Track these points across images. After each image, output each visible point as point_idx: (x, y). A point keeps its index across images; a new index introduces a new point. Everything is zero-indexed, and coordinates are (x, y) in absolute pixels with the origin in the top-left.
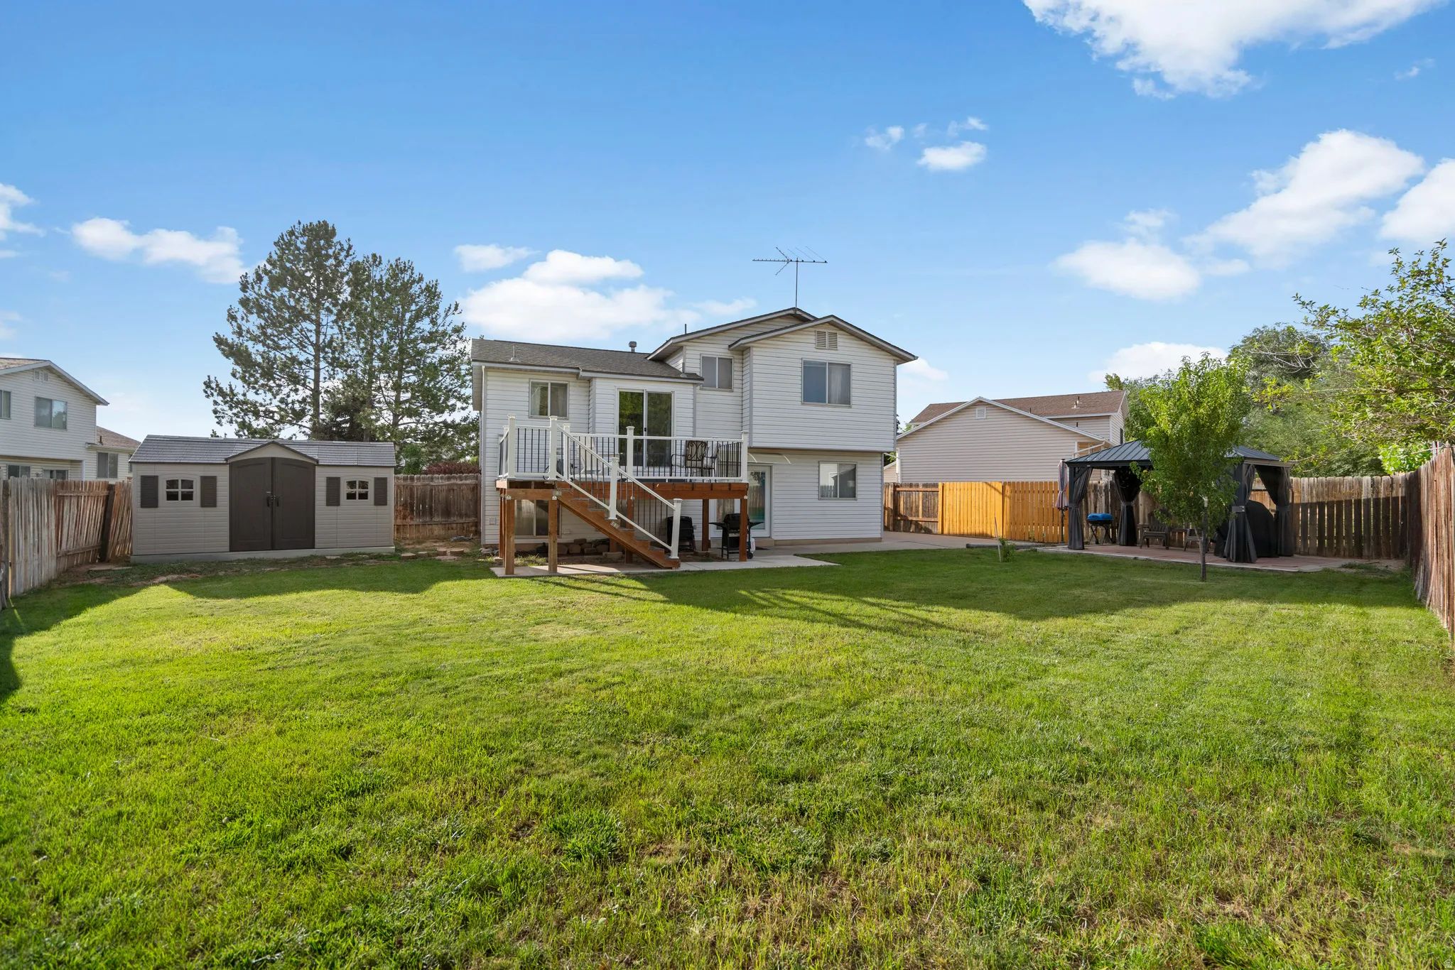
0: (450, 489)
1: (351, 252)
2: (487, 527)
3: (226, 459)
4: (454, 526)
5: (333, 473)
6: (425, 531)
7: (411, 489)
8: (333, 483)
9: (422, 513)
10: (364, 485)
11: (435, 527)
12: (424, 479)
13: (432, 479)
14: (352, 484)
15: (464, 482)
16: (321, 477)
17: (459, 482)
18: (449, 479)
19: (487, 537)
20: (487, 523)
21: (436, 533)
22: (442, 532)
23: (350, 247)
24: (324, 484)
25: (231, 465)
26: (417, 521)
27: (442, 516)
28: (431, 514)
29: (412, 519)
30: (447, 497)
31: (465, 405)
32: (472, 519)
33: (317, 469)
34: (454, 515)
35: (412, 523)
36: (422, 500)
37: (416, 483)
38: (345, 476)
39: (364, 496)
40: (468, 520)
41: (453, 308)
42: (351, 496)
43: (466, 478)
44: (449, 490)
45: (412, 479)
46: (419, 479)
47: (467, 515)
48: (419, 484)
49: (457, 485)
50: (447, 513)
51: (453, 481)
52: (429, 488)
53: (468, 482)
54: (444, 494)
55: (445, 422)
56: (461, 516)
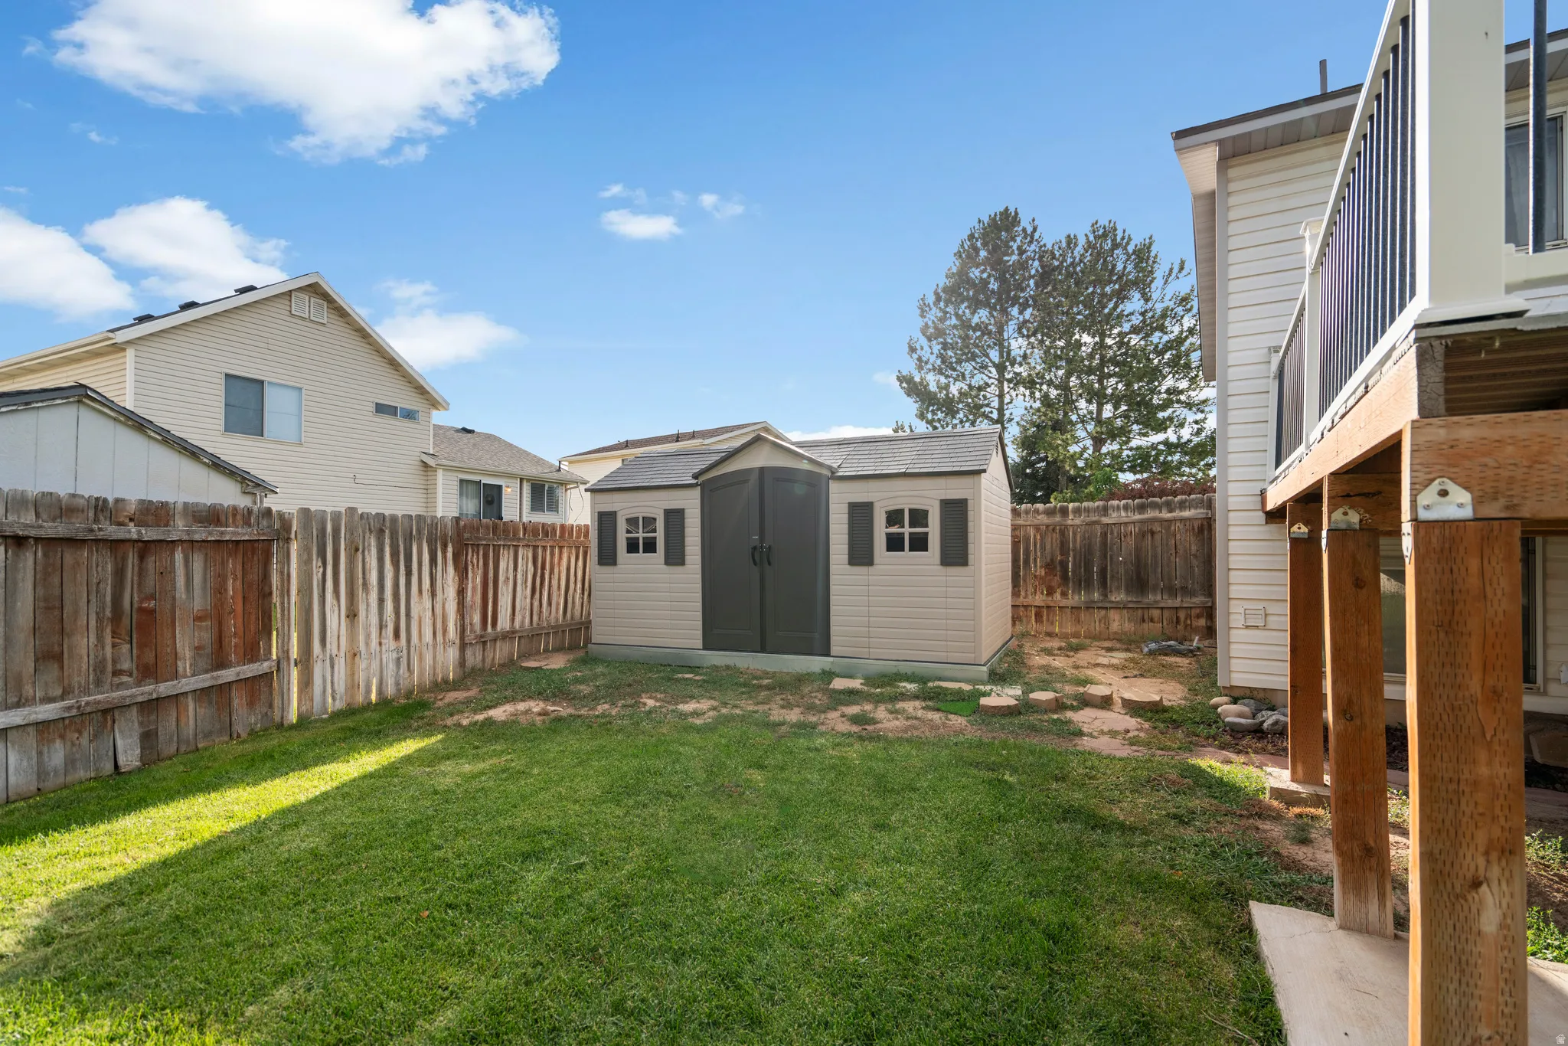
0: (1146, 531)
1: (1036, 235)
2: (1235, 635)
3: (695, 476)
4: (1156, 613)
5: (860, 493)
6: (1093, 622)
7: (1063, 533)
8: (860, 513)
9: (1084, 582)
10: (919, 517)
11: (1114, 615)
12: (1088, 510)
13: (1105, 511)
14: (894, 517)
15: (1177, 514)
16: (839, 500)
17: (1166, 515)
18: (1142, 508)
19: (1235, 664)
20: (1237, 620)
21: (1115, 626)
22: (1128, 627)
23: (1035, 229)
24: (845, 517)
25: (703, 486)
26: (1075, 599)
27: (1128, 592)
28: (1103, 583)
29: (1064, 594)
30: (1138, 550)
31: (1200, 416)
32: (1199, 600)
33: (834, 486)
34: (1155, 589)
35: (1064, 603)
36: (1085, 559)
37: (1071, 520)
38: (884, 498)
39: (919, 544)
40: (1189, 602)
41: (1176, 270)
42: (894, 544)
43: (1182, 506)
44: (1143, 535)
45: (1064, 512)
46: (1077, 511)
47: (1186, 591)
48: (1077, 521)
49: (1162, 521)
50: (1139, 583)
51: (1151, 514)
52: (1098, 529)
53: (1186, 514)
54: (1131, 542)
55: (1166, 443)
56: (1172, 591)
